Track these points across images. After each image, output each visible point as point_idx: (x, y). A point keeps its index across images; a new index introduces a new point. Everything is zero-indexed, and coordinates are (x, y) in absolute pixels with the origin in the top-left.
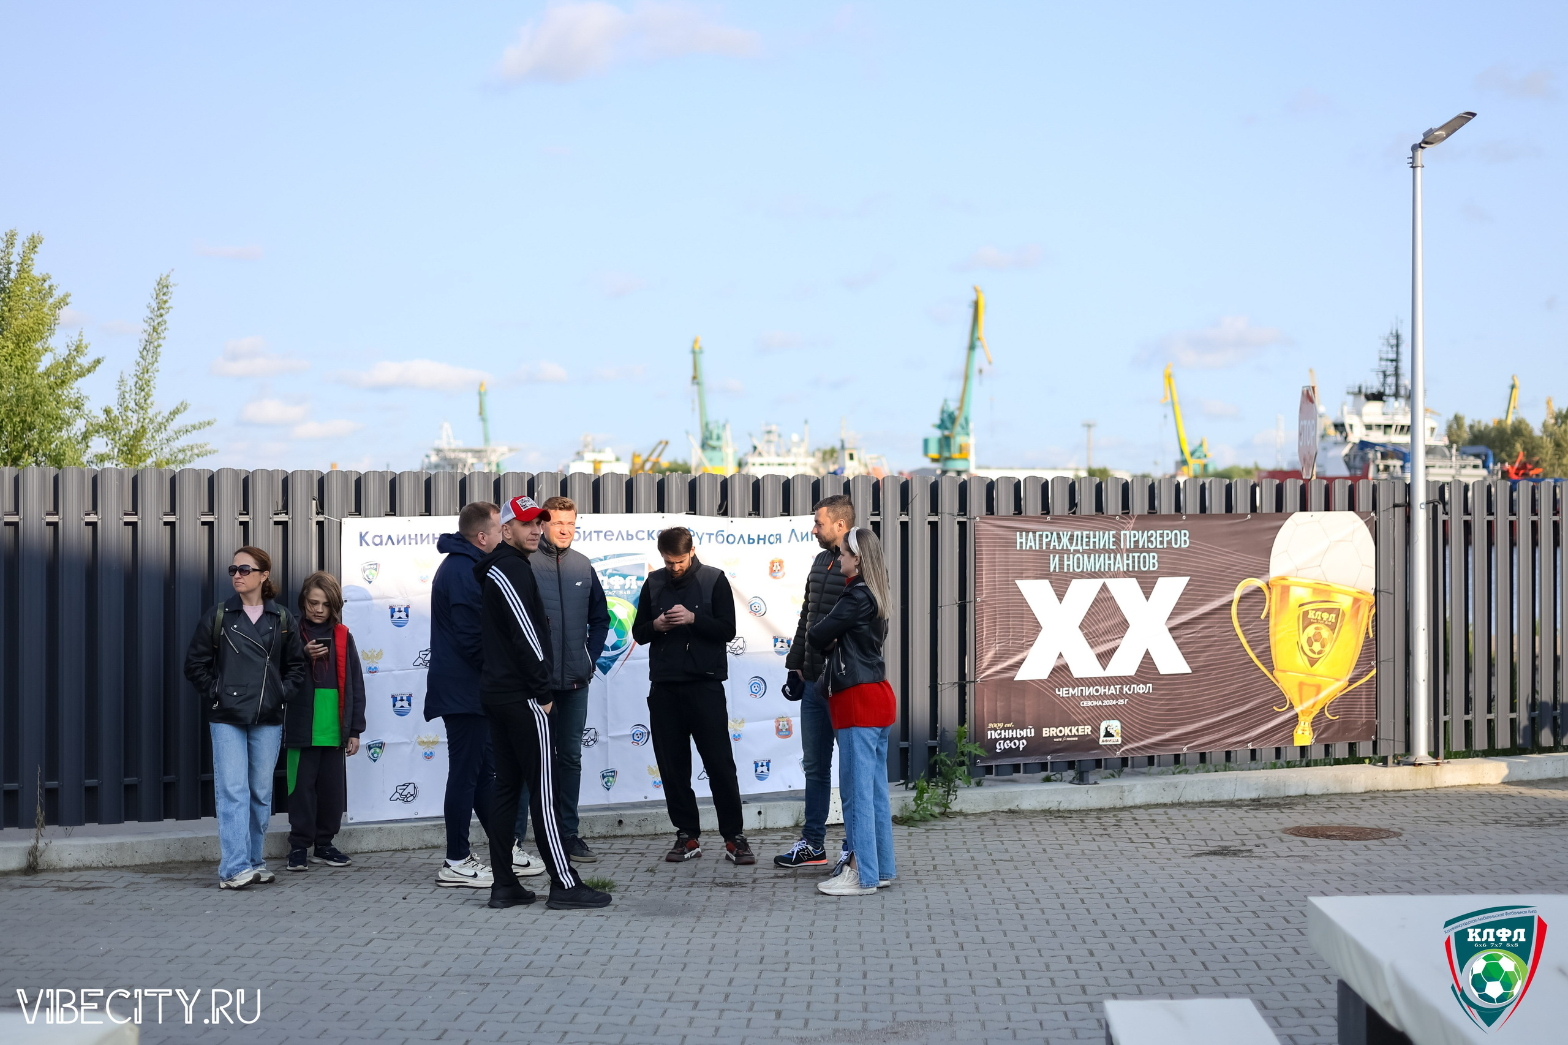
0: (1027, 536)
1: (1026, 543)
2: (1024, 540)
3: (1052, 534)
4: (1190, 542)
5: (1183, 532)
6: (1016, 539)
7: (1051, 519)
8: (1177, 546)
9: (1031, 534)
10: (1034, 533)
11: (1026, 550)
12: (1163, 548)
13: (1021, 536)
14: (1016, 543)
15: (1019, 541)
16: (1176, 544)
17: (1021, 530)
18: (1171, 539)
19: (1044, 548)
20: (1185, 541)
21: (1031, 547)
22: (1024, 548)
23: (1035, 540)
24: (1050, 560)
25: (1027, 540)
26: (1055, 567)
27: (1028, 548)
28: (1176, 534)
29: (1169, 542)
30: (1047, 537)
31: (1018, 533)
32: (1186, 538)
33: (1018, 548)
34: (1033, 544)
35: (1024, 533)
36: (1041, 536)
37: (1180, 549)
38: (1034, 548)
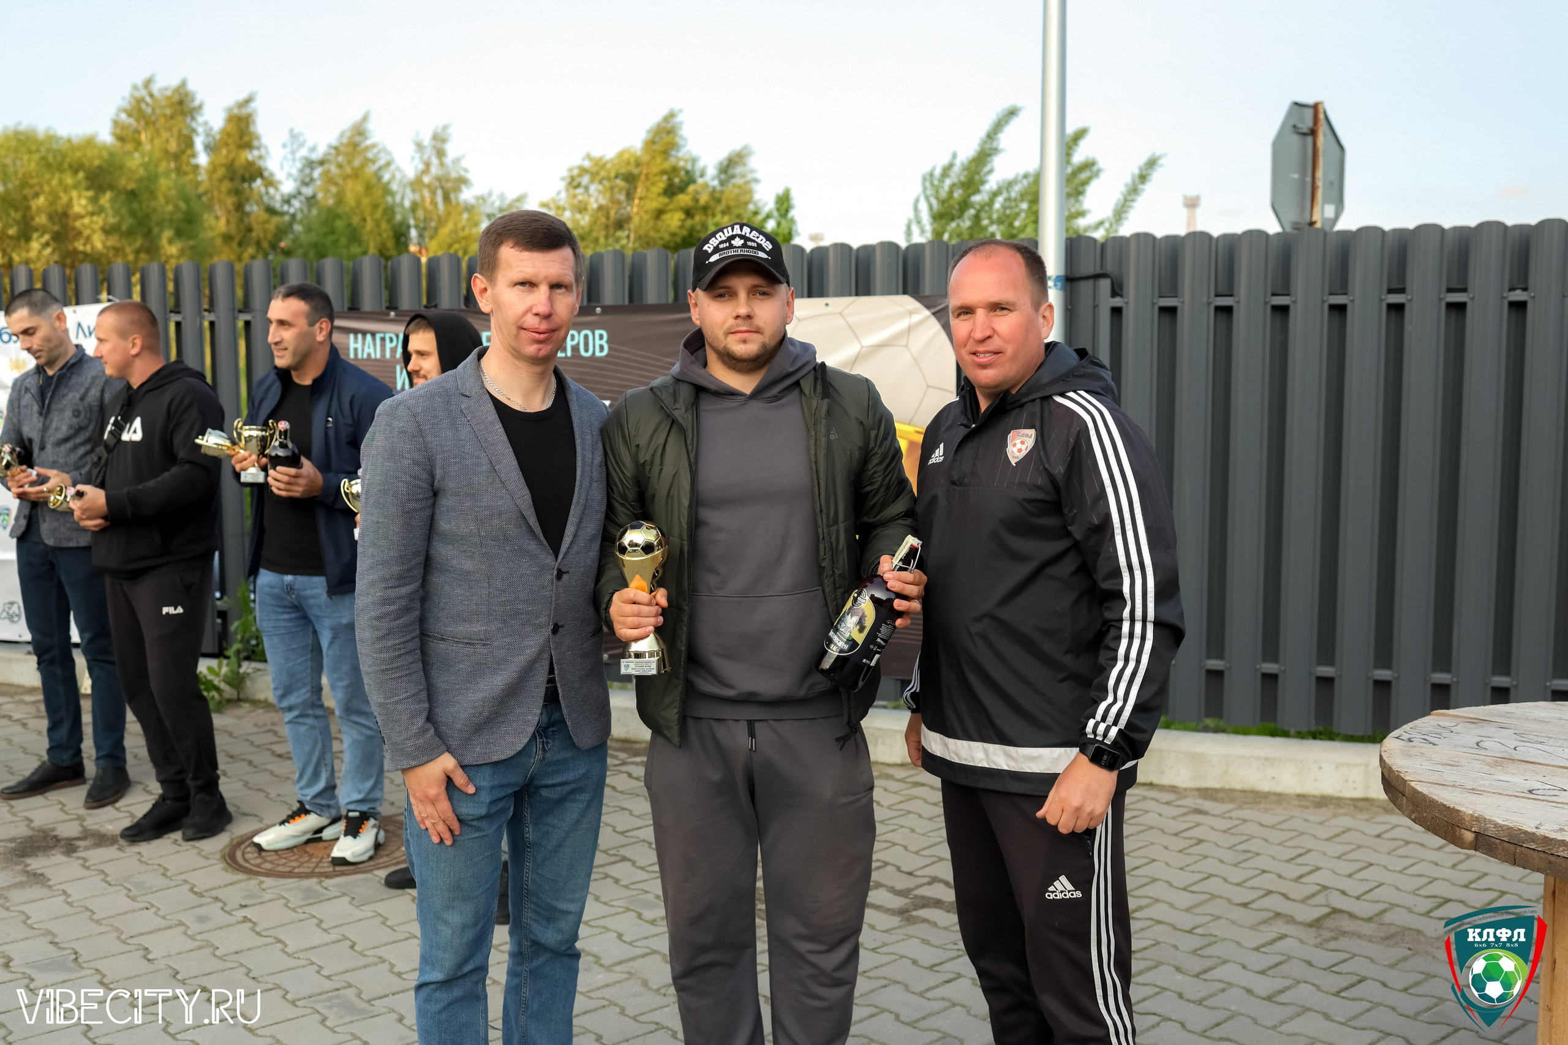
0: (364, 339)
1: (363, 350)
2: (359, 346)
3: (397, 336)
4: (610, 349)
5: (598, 332)
6: (348, 344)
7: (397, 315)
8: (589, 354)
9: (369, 337)
10: (373, 334)
11: (363, 359)
12: (566, 357)
13: (356, 341)
14: (348, 349)
15: (352, 345)
16: (586, 350)
17: (356, 332)
18: (578, 344)
19: (388, 355)
20: (602, 348)
21: (369, 355)
22: (360, 356)
23: (375, 345)
24: (395, 372)
25: (364, 344)
26: (404, 384)
27: (365, 356)
28: (586, 337)
29: (576, 349)
30: (391, 340)
31: (352, 336)
32: (604, 342)
33: (352, 356)
34: (372, 351)
35: (360, 336)
36: (383, 339)
37: (593, 357)
38: (373, 356)
